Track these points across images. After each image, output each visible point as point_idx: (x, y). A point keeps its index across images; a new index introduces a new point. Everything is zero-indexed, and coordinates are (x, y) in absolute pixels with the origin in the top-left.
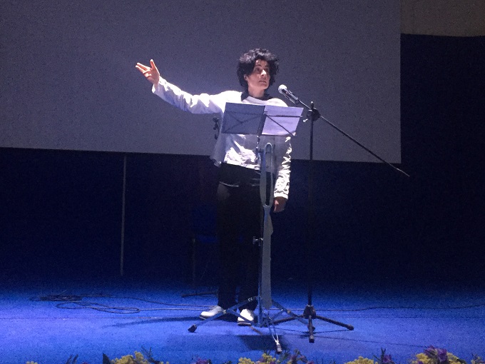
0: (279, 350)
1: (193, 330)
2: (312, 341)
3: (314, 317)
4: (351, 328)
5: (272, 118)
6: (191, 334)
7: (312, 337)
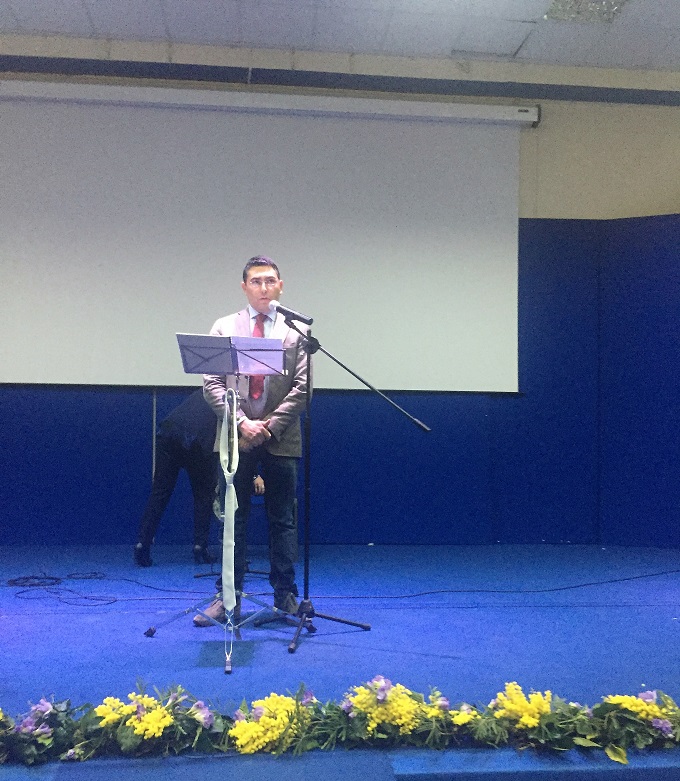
0: (228, 668)
1: (150, 634)
2: (291, 651)
3: (312, 614)
4: (367, 629)
5: (248, 353)
6: (149, 639)
7: (292, 646)
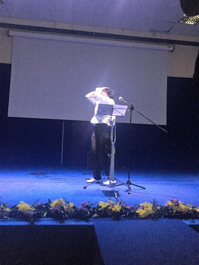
0: (116, 197)
2: (129, 194)
4: (145, 189)
5: (117, 110)
6: (84, 189)
7: (129, 192)
